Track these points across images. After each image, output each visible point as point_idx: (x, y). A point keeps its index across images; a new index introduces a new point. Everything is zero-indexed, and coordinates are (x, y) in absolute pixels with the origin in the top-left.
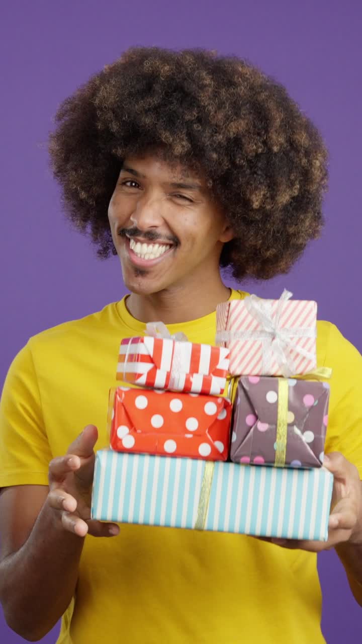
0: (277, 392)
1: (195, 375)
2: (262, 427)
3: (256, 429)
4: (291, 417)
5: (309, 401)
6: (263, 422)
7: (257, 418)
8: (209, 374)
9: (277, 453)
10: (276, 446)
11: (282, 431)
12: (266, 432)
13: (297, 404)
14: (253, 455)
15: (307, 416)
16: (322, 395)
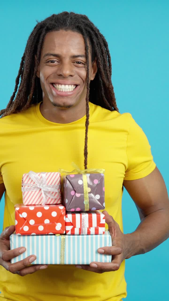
0: (82, 180)
1: (91, 228)
2: (78, 195)
3: (76, 196)
4: (89, 190)
5: (96, 182)
6: (78, 193)
7: (75, 191)
8: (97, 226)
9: (86, 206)
10: (85, 203)
11: (87, 196)
12: (80, 197)
13: (91, 184)
14: (76, 207)
15: (96, 188)
16: (101, 179)
